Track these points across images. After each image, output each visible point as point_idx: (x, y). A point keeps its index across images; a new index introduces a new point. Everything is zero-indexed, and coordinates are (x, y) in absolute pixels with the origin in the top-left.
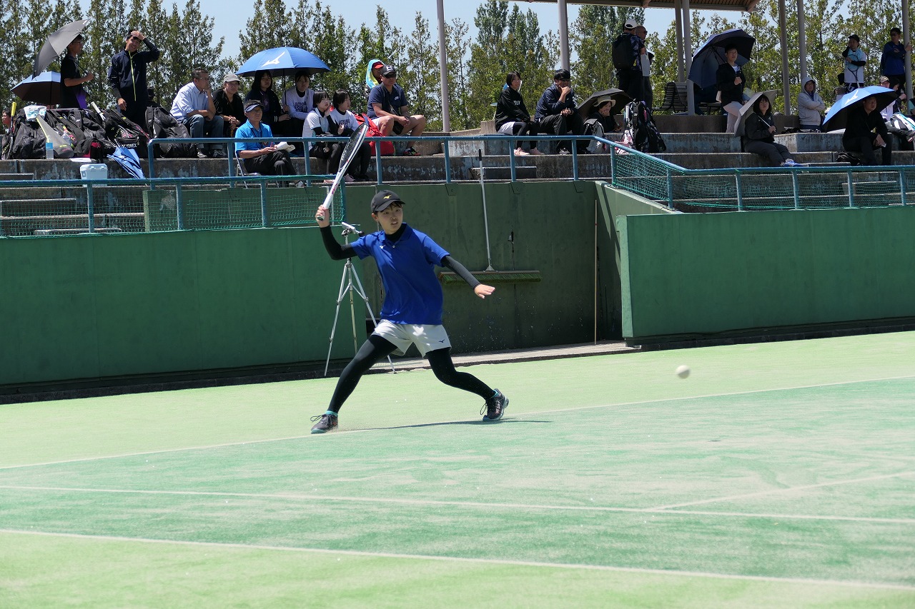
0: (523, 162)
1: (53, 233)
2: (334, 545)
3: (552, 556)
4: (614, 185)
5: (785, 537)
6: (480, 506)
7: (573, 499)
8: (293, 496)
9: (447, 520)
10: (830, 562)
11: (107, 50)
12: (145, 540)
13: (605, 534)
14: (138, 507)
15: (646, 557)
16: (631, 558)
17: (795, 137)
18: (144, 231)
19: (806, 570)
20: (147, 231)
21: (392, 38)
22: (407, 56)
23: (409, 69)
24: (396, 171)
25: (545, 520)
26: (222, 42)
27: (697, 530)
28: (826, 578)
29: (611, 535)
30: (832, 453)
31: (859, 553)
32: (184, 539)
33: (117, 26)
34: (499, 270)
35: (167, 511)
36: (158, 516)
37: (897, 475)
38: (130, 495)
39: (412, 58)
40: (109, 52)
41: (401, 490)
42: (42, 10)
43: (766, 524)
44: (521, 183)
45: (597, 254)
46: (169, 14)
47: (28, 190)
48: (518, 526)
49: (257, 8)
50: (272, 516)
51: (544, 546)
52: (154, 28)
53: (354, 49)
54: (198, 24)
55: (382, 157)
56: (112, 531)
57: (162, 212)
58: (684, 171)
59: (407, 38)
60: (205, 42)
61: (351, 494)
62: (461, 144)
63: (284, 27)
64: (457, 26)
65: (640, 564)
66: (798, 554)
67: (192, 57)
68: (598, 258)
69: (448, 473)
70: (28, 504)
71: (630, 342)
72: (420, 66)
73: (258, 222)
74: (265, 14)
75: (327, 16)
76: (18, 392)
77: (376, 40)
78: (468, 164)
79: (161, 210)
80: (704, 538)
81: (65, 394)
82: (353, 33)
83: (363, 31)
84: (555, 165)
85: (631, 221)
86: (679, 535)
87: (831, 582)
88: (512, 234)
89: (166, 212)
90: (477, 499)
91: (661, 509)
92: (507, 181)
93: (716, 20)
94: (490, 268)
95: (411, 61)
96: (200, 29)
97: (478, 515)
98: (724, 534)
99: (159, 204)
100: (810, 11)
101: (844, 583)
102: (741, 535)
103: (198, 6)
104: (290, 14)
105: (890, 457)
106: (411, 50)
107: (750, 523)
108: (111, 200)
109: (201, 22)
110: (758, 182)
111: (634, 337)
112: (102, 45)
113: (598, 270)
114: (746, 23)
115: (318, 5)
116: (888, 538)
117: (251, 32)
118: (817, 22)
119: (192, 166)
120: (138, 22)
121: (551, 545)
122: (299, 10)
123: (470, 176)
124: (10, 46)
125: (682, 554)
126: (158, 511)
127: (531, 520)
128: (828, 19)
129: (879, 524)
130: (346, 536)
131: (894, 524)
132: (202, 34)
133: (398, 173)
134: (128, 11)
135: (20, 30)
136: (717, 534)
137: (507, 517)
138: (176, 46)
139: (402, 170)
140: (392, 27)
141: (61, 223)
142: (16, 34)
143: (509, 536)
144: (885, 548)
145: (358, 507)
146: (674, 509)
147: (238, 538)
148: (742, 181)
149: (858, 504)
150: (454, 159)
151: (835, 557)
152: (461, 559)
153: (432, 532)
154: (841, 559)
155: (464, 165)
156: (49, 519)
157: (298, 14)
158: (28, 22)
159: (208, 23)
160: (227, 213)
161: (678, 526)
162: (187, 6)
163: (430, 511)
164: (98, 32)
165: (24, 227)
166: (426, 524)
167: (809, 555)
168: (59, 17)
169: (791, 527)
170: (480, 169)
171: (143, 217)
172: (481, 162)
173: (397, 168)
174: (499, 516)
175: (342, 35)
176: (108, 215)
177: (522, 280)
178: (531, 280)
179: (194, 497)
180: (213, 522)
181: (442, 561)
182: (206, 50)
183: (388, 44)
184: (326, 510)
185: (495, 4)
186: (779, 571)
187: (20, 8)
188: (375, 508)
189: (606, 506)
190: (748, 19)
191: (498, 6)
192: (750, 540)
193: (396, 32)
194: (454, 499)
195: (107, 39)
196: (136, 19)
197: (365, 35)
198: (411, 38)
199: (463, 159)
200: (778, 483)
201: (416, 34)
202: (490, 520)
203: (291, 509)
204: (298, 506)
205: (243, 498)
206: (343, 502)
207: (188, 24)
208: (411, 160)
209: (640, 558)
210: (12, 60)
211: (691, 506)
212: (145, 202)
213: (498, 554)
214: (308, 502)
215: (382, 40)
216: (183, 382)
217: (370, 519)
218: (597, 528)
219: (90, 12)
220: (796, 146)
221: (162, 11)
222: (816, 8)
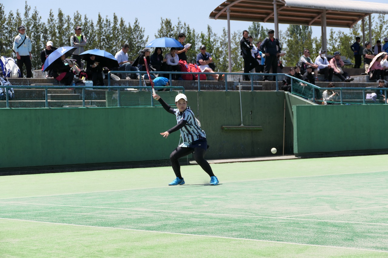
0: (257, 84)
1: (70, 107)
2: (148, 229)
3: (233, 235)
4: (292, 93)
5: (330, 229)
6: (213, 215)
7: (251, 213)
8: (141, 209)
9: (198, 220)
10: (345, 240)
11: (104, 40)
12: (75, 225)
13: (259, 227)
14: (79, 212)
15: (272, 236)
16: (265, 236)
17: (366, 77)
18: (106, 107)
19: (335, 243)
20: (107, 107)
21: (213, 37)
22: (220, 45)
23: (220, 49)
24: (207, 86)
25: (236, 221)
26: (148, 38)
27: (296, 226)
28: (341, 246)
29: (261, 227)
30: (362, 198)
31: (358, 236)
32: (90, 225)
33: (108, 30)
34: (246, 126)
35: (88, 214)
36: (84, 216)
37: (385, 206)
38: (78, 207)
39: (221, 45)
40: (104, 41)
41: (185, 208)
42: (79, 24)
43: (325, 224)
44: (255, 92)
45: (285, 121)
46: (128, 26)
47: (61, 90)
48: (225, 222)
49: (162, 25)
50: (129, 217)
51: (232, 231)
52: (122, 32)
53: (199, 41)
54: (139, 30)
55: (200, 81)
56: (63, 221)
57: (113, 100)
58: (320, 88)
59: (219, 37)
60: (141, 38)
61: (165, 209)
62: (233, 76)
63: (172, 32)
64: (239, 33)
65: (268, 239)
66: (333, 236)
67: (136, 43)
68: (285, 122)
69: (206, 202)
70: (36, 210)
71: (297, 155)
72: (224, 48)
73: (150, 104)
74: (165, 27)
75: (188, 28)
76: (53, 169)
77: (207, 38)
78: (235, 84)
79: (112, 99)
80: (298, 229)
81: (72, 170)
82: (198, 35)
83: (202, 34)
84: (270, 85)
85: (298, 107)
86: (288, 228)
87: (343, 248)
88: (251, 112)
89: (114, 99)
90: (213, 212)
91: (285, 218)
92: (250, 91)
93: (340, 33)
94: (242, 125)
95: (221, 46)
96: (139, 33)
97: (211, 218)
98: (307, 228)
99: (112, 96)
100: (376, 30)
101: (348, 248)
102: (313, 228)
103: (139, 23)
104: (174, 27)
105: (384, 199)
106: (221, 42)
107: (319, 224)
108: (94, 95)
109: (140, 29)
110: (350, 94)
111: (298, 153)
112: (101, 38)
113: (285, 127)
114: (351, 34)
115: (185, 24)
116: (372, 231)
117: (160, 34)
118: (378, 34)
119: (126, 83)
120: (116, 29)
121: (235, 230)
122: (177, 26)
123: (236, 89)
124: (66, 37)
125: (287, 235)
126: (85, 214)
127: (231, 220)
128: (383, 33)
129: (371, 225)
130: (155, 225)
131: (377, 225)
132: (140, 34)
133: (208, 87)
134: (112, 25)
135: (70, 31)
136: (304, 228)
137: (222, 219)
138: (130, 39)
139: (209, 86)
140: (213, 33)
141: (73, 104)
142: (69, 33)
143: (219, 227)
144: (370, 235)
145: (165, 214)
146: (290, 218)
147: (112, 225)
148: (342, 93)
149: (365, 217)
150: (230, 82)
151: (348, 238)
152: (196, 235)
153: (189, 224)
154: (350, 238)
155: (234, 85)
156: (41, 216)
157: (178, 27)
158: (74, 28)
159: (142, 30)
160: (139, 101)
161: (289, 224)
162: (135, 23)
163: (193, 216)
164: (100, 34)
165: (57, 104)
166: (188, 221)
167: (338, 237)
168: (85, 27)
169: (335, 226)
170: (240, 86)
171: (105, 102)
172: (239, 83)
173: (207, 85)
174: (219, 219)
175: (194, 36)
176: (92, 101)
177: (255, 130)
178: (259, 130)
179: (102, 209)
180: (105, 218)
181: (188, 236)
182: (142, 41)
183: (212, 40)
184: (152, 215)
185: (255, 26)
186: (323, 243)
187: (70, 23)
188: (171, 215)
189: (264, 216)
190: (352, 32)
191: (256, 26)
192: (316, 230)
193: (215, 35)
194: (204, 212)
195: (104, 36)
196: (115, 28)
197: (203, 36)
198: (221, 37)
199: (234, 82)
200: (336, 209)
201: (223, 36)
202: (215, 220)
203: (138, 214)
204: (141, 213)
205: (121, 210)
206: (160, 212)
207: (135, 30)
208: (213, 82)
209: (268, 236)
210: (67, 43)
211: (298, 217)
212: (106, 96)
213: (212, 233)
214: (146, 212)
215: (209, 38)
216: (118, 167)
217: (167, 219)
218: (256, 224)
219: (97, 25)
220: (366, 80)
221: (125, 25)
222: (379, 28)
